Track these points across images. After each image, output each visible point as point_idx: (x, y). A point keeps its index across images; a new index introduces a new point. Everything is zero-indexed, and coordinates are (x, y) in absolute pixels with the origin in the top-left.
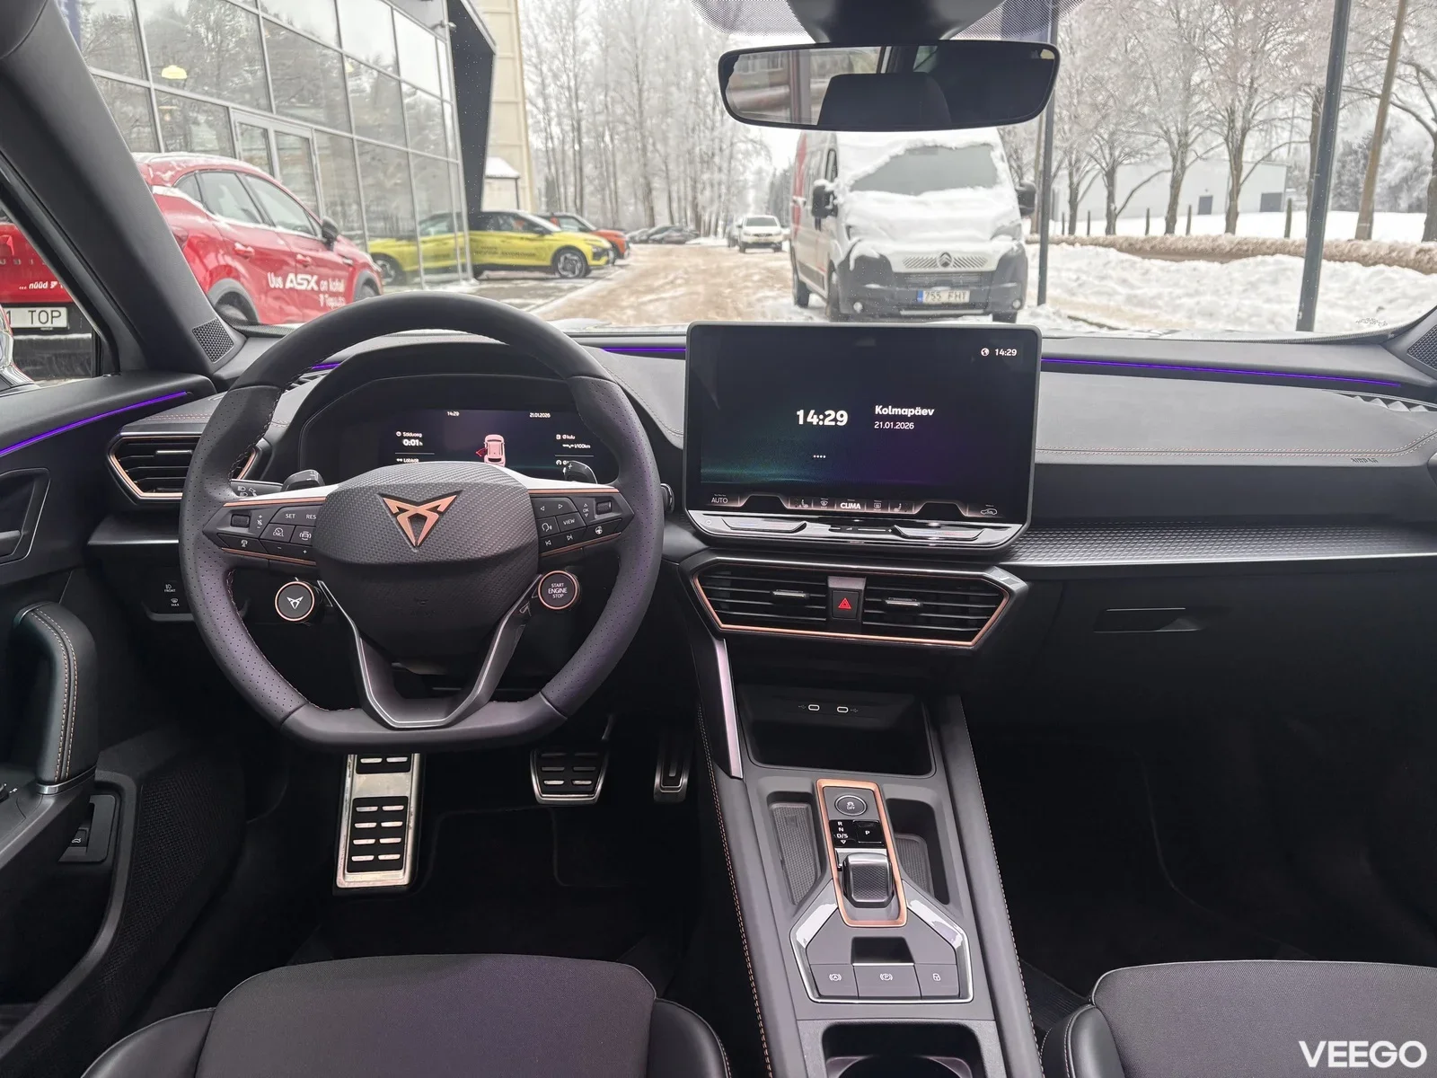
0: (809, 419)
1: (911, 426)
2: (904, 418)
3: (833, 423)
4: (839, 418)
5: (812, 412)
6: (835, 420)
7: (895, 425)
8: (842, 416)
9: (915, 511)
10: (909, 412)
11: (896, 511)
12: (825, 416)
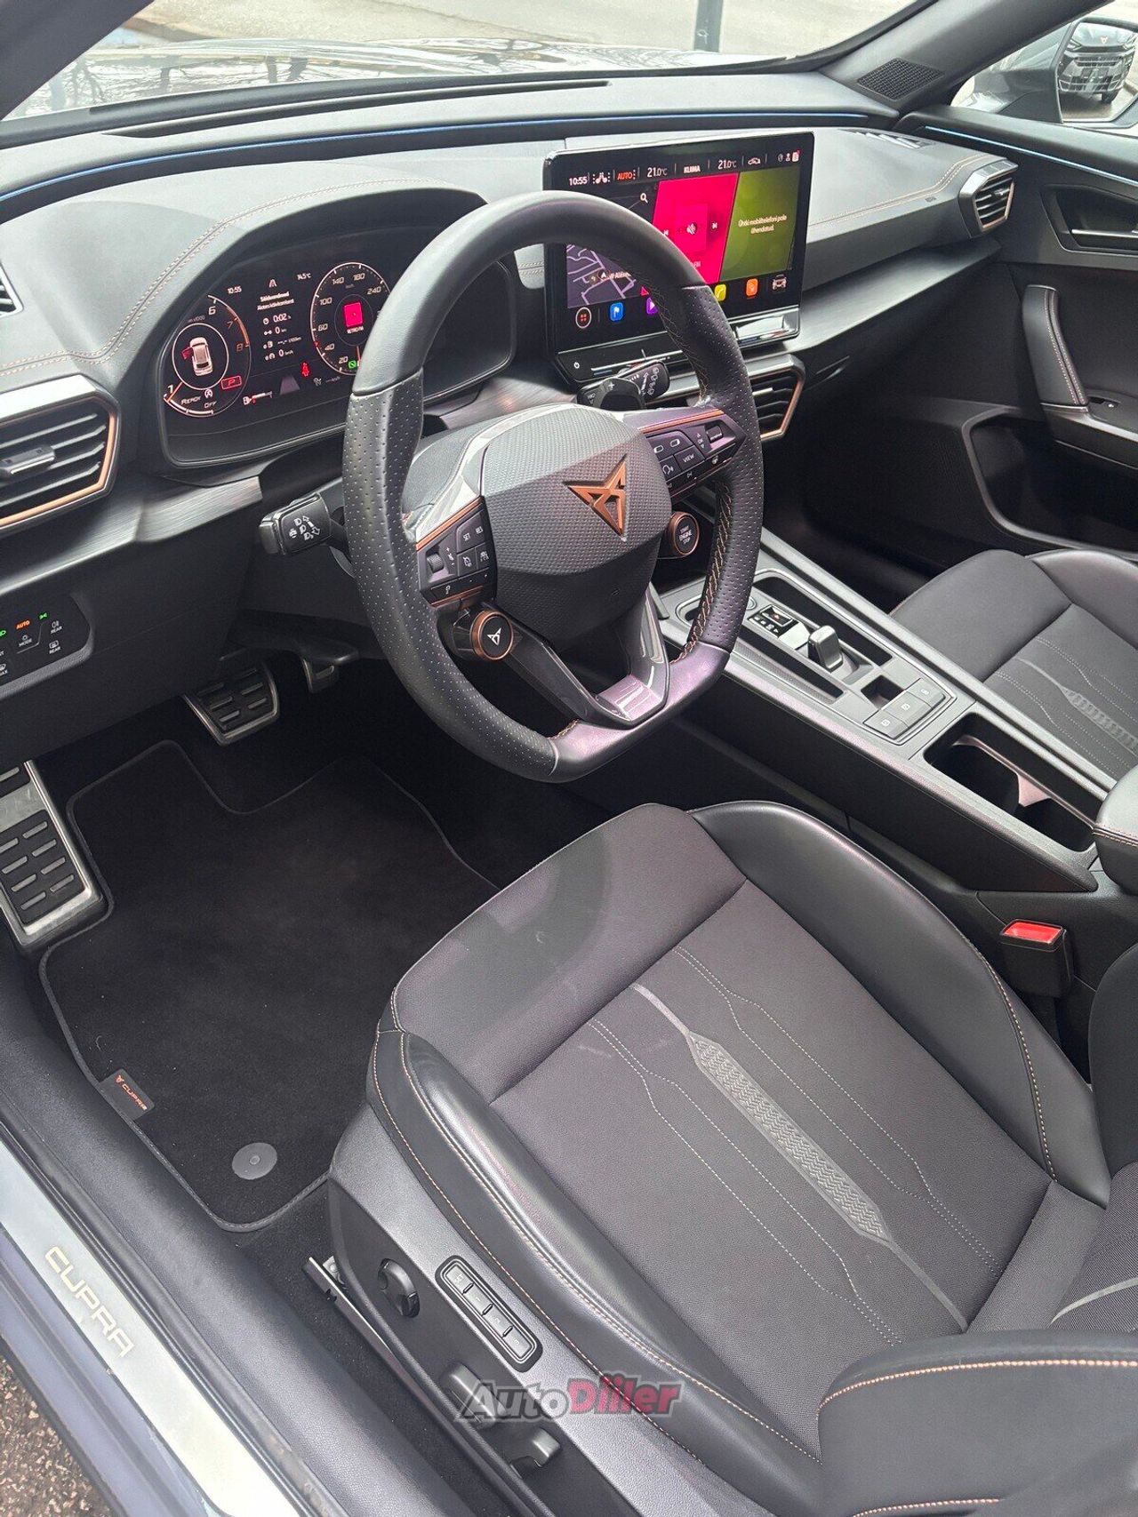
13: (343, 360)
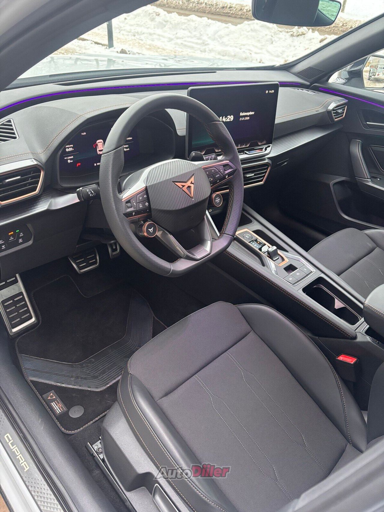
0: (223, 120)
1: (248, 118)
2: (246, 116)
3: (229, 120)
4: (231, 118)
5: (224, 117)
6: (230, 119)
7: (245, 118)
8: (232, 117)
9: (248, 146)
10: (248, 114)
11: (244, 146)
12: (227, 118)
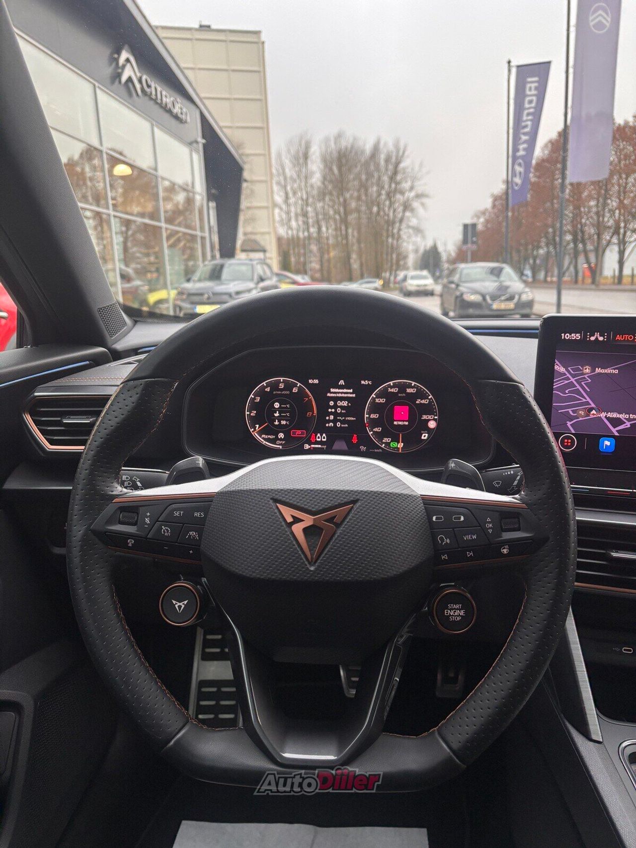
13: (386, 440)
